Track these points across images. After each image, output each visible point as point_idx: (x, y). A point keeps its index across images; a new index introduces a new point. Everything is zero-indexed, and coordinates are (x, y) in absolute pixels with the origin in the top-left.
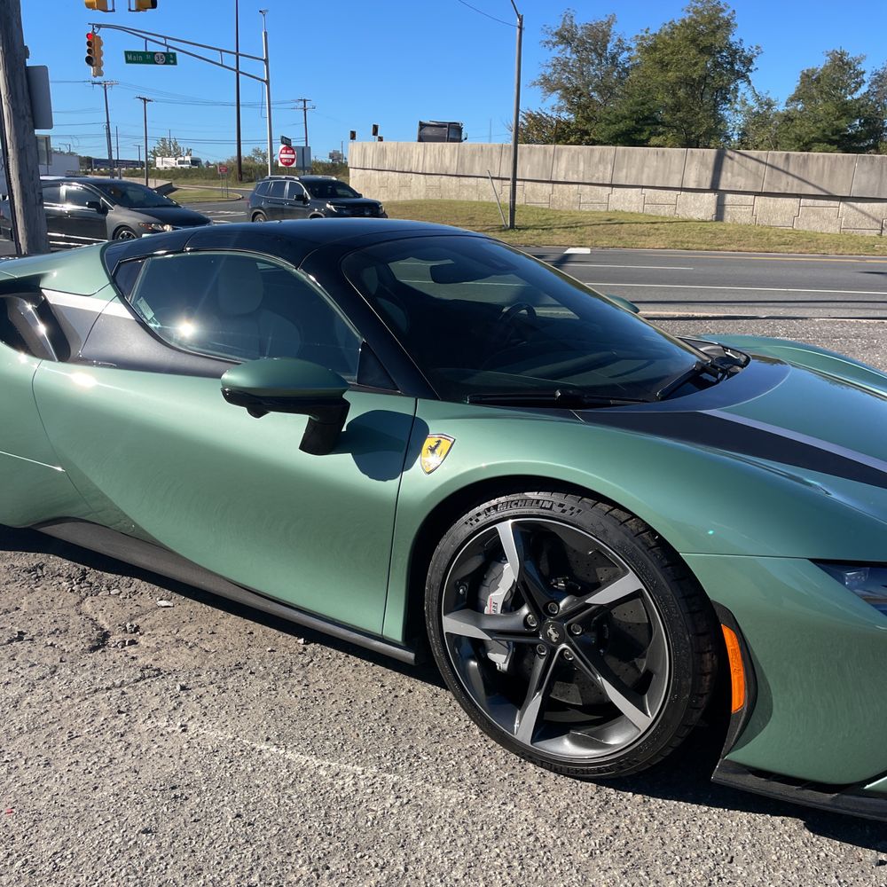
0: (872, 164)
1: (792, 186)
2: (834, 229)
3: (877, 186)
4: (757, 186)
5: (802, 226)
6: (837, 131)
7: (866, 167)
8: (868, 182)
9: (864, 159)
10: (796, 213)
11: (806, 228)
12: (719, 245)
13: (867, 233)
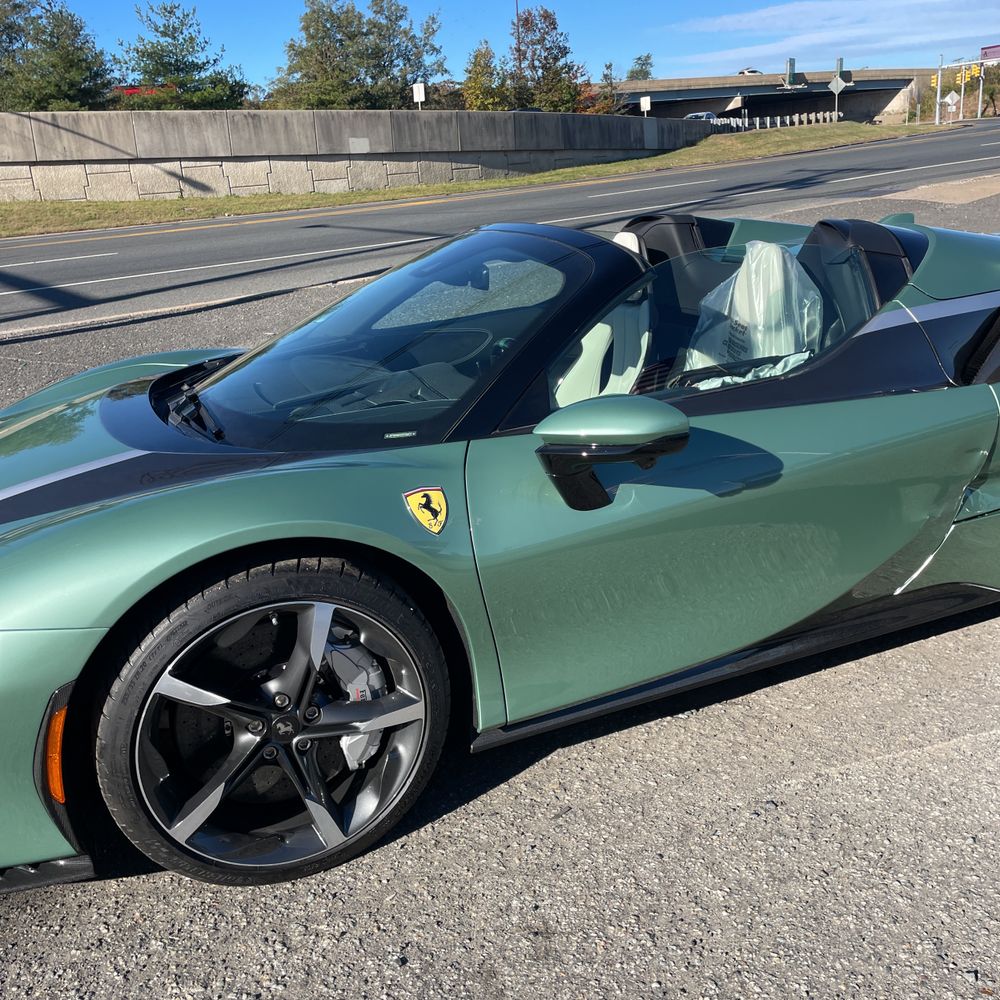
0: (150, 120)
1: (71, 152)
2: (131, 196)
3: (162, 145)
4: (28, 155)
5: (95, 196)
6: (72, 85)
7: (145, 125)
8: (152, 141)
9: (139, 115)
10: (84, 182)
11: (101, 198)
12: (19, 229)
13: (168, 197)
